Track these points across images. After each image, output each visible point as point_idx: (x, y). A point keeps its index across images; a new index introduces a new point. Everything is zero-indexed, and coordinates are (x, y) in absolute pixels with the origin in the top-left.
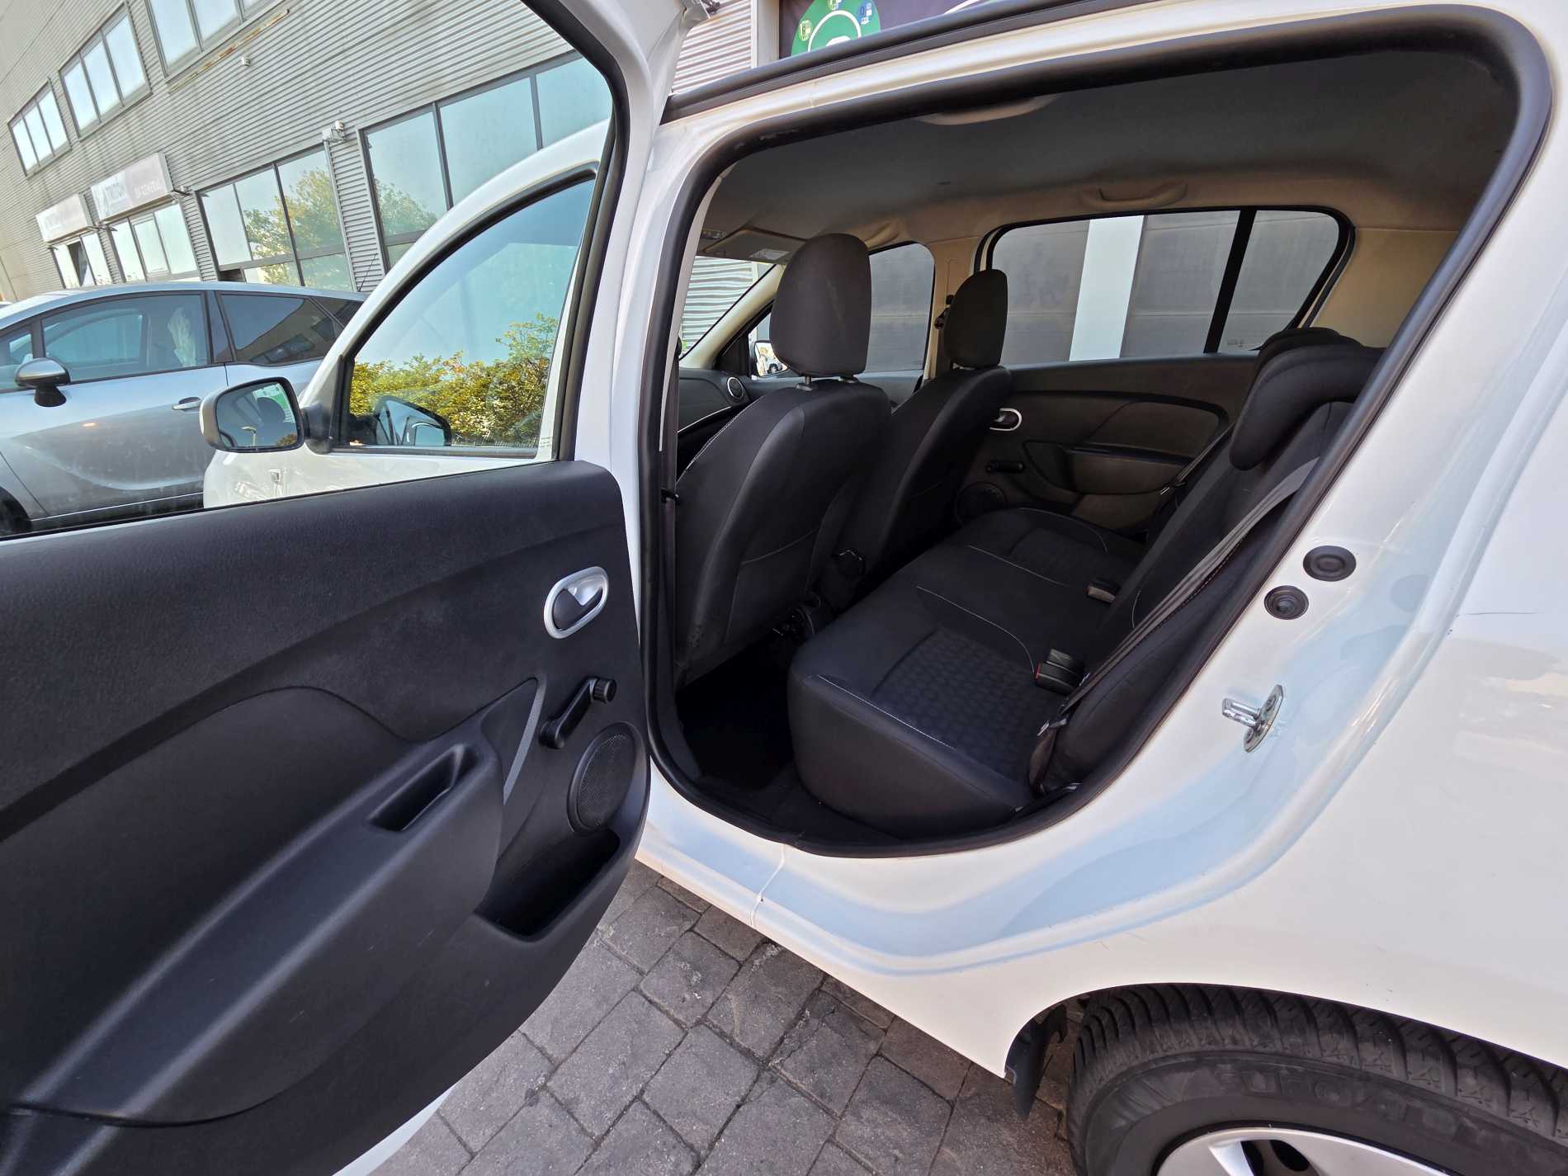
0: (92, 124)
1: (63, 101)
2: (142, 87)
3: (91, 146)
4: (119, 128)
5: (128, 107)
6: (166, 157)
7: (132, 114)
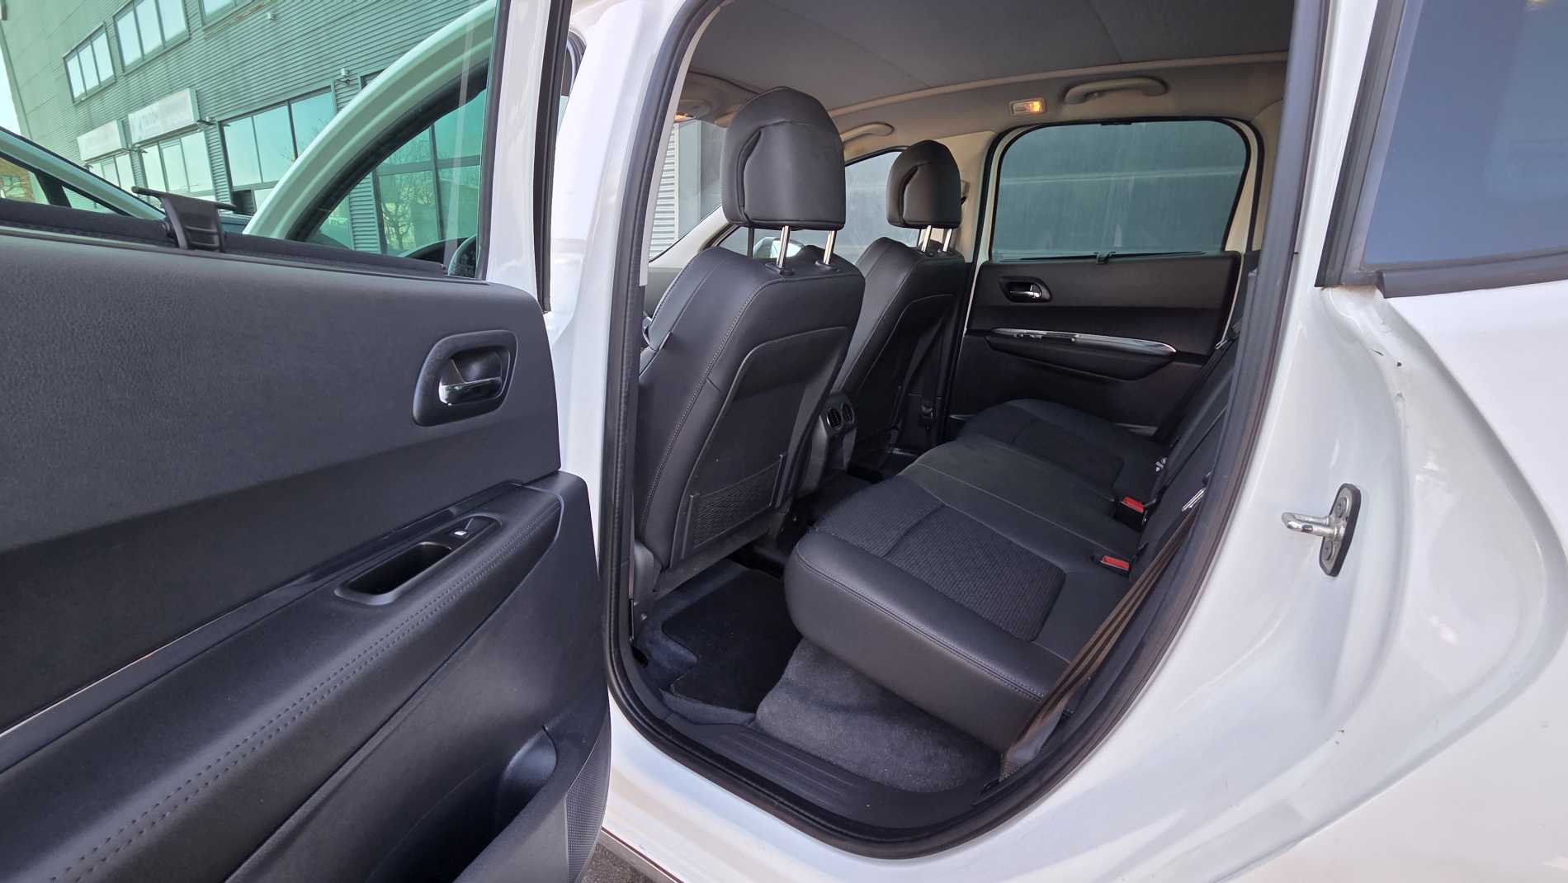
0: (136, 62)
1: (114, 41)
2: (183, 33)
3: (134, 81)
4: (159, 66)
5: (169, 49)
6: (197, 92)
7: (172, 56)
